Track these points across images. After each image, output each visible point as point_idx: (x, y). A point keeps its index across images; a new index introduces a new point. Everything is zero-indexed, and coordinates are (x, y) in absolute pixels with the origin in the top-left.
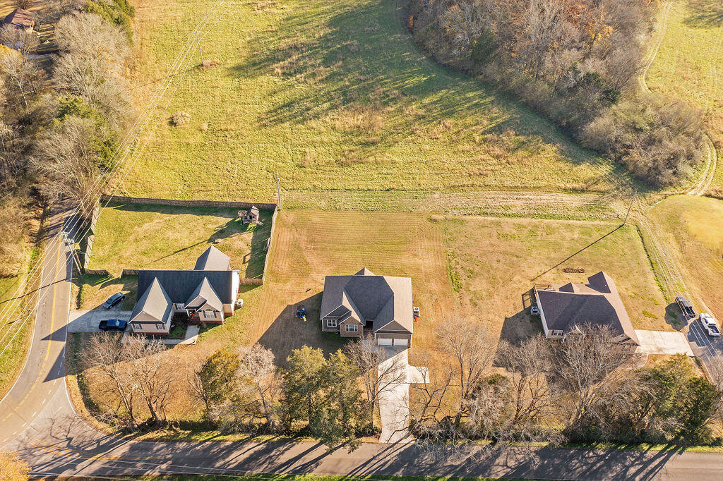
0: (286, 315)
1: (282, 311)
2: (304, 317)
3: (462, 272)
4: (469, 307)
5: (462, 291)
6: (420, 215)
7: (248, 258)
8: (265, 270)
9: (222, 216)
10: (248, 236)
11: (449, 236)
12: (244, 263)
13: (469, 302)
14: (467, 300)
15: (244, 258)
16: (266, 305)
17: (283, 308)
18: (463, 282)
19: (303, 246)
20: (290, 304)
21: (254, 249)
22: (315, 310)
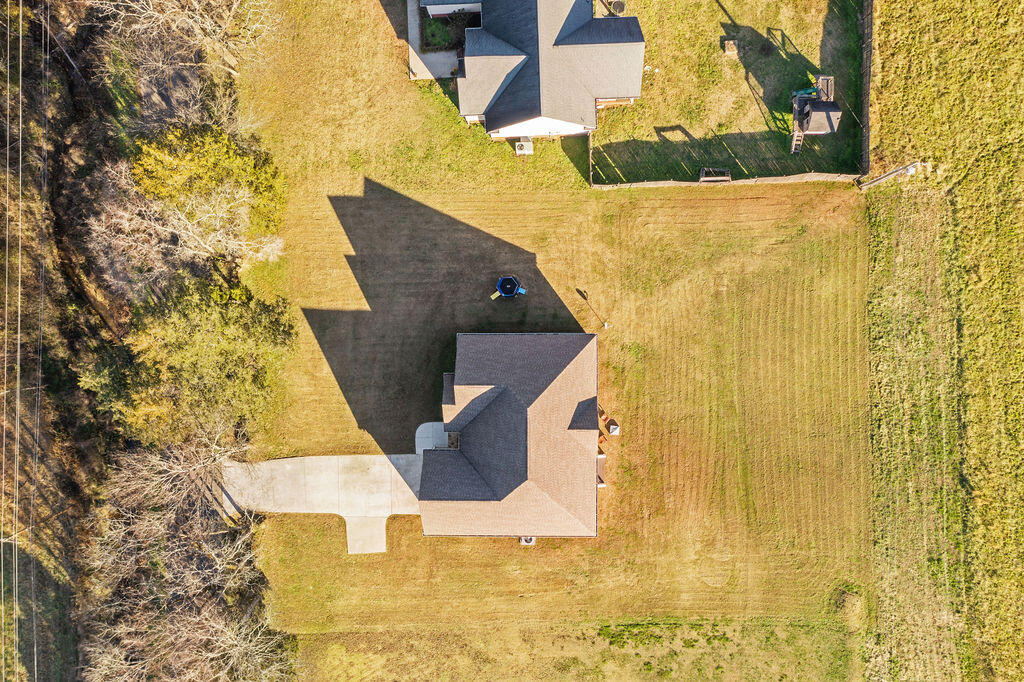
0: (504, 256)
1: (517, 243)
2: (497, 294)
3: (661, 650)
4: (555, 653)
5: (603, 644)
6: (864, 564)
7: (676, 137)
8: (635, 185)
9: (827, 33)
10: (753, 120)
11: (782, 635)
12: (659, 130)
13: (572, 654)
14: (573, 650)
15: (678, 127)
16: (530, 206)
17: (526, 245)
18: (629, 649)
19: (726, 264)
20: (540, 259)
21: (706, 145)
22: (524, 315)
